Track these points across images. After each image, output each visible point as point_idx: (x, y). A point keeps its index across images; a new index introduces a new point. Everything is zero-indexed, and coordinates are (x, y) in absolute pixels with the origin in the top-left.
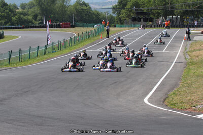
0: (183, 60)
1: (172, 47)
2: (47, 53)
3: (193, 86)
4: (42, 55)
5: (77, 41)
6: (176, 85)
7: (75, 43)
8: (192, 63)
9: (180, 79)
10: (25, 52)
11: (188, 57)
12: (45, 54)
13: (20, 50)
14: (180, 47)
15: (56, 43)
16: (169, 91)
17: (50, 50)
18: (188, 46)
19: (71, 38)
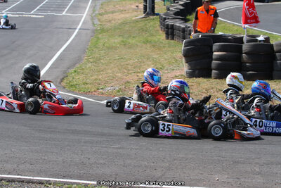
0: (90, 26)
1: (75, 8)
3: (102, 61)
6: (79, 60)
8: (103, 30)
9: (84, 52)
11: (97, 22)
14: (86, 8)
16: (68, 68)
18: (98, 8)
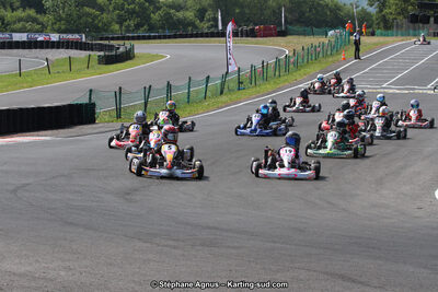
2: (226, 90)
4: (215, 95)
5: (291, 66)
7: (287, 70)
10: (178, 89)
12: (222, 93)
13: (169, 85)
15: (246, 71)
17: (234, 85)
19: (278, 60)
